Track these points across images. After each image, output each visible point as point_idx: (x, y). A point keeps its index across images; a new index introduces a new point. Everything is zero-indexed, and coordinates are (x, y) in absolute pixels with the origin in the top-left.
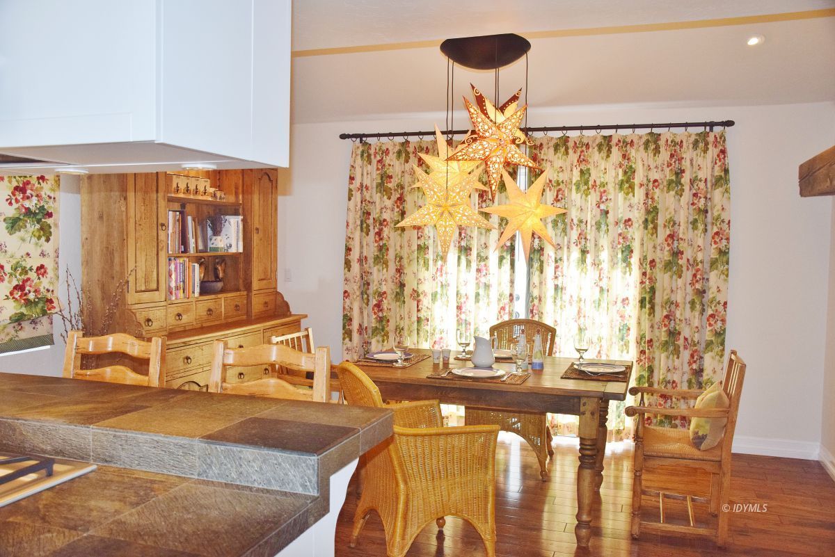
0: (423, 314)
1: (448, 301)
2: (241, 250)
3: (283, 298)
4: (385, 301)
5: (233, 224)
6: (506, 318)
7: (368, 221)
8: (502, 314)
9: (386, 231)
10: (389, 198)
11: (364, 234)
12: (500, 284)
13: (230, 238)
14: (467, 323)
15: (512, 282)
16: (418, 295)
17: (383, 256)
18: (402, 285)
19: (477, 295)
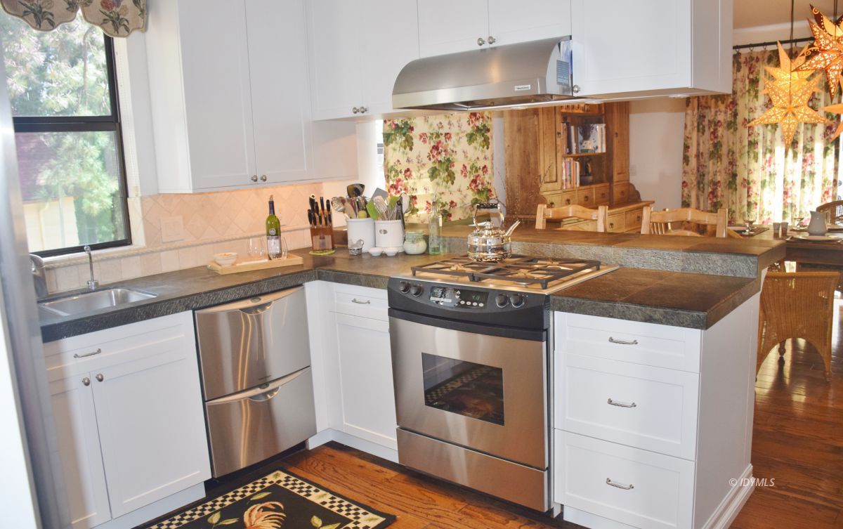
0: (752, 199)
1: (775, 188)
2: (604, 151)
3: (634, 188)
4: (719, 189)
5: (599, 130)
6: (829, 200)
7: (704, 123)
8: (826, 197)
9: (720, 131)
10: (723, 103)
11: (700, 134)
12: (824, 172)
13: (597, 142)
14: (792, 206)
15: (836, 169)
16: (749, 183)
17: (718, 152)
18: (734, 176)
19: (803, 181)
